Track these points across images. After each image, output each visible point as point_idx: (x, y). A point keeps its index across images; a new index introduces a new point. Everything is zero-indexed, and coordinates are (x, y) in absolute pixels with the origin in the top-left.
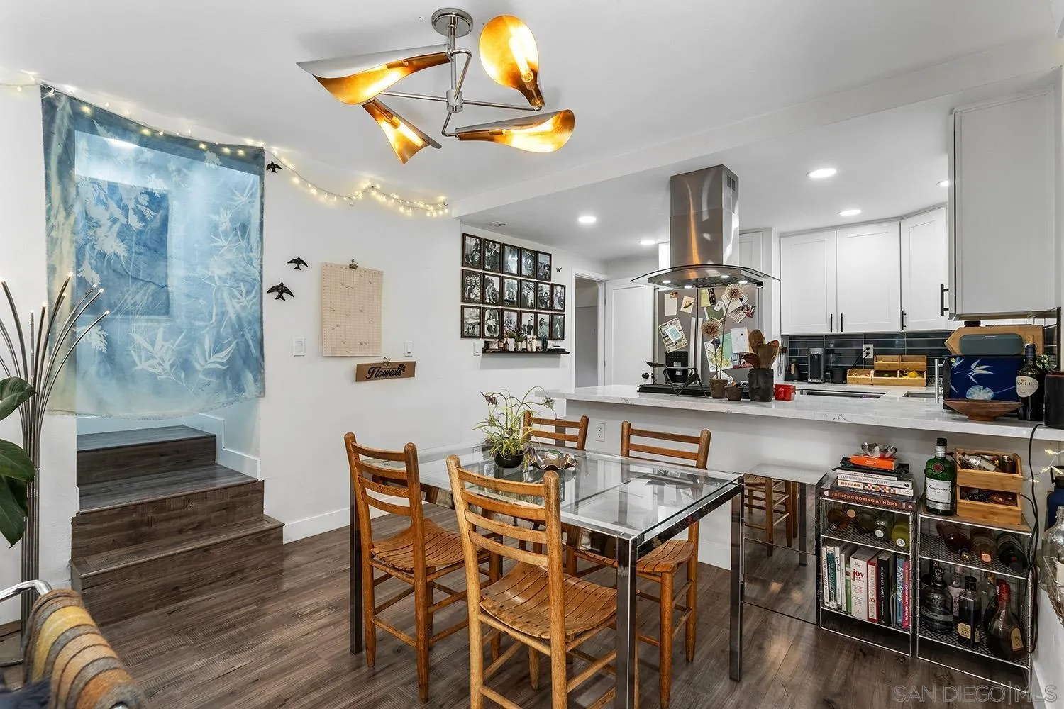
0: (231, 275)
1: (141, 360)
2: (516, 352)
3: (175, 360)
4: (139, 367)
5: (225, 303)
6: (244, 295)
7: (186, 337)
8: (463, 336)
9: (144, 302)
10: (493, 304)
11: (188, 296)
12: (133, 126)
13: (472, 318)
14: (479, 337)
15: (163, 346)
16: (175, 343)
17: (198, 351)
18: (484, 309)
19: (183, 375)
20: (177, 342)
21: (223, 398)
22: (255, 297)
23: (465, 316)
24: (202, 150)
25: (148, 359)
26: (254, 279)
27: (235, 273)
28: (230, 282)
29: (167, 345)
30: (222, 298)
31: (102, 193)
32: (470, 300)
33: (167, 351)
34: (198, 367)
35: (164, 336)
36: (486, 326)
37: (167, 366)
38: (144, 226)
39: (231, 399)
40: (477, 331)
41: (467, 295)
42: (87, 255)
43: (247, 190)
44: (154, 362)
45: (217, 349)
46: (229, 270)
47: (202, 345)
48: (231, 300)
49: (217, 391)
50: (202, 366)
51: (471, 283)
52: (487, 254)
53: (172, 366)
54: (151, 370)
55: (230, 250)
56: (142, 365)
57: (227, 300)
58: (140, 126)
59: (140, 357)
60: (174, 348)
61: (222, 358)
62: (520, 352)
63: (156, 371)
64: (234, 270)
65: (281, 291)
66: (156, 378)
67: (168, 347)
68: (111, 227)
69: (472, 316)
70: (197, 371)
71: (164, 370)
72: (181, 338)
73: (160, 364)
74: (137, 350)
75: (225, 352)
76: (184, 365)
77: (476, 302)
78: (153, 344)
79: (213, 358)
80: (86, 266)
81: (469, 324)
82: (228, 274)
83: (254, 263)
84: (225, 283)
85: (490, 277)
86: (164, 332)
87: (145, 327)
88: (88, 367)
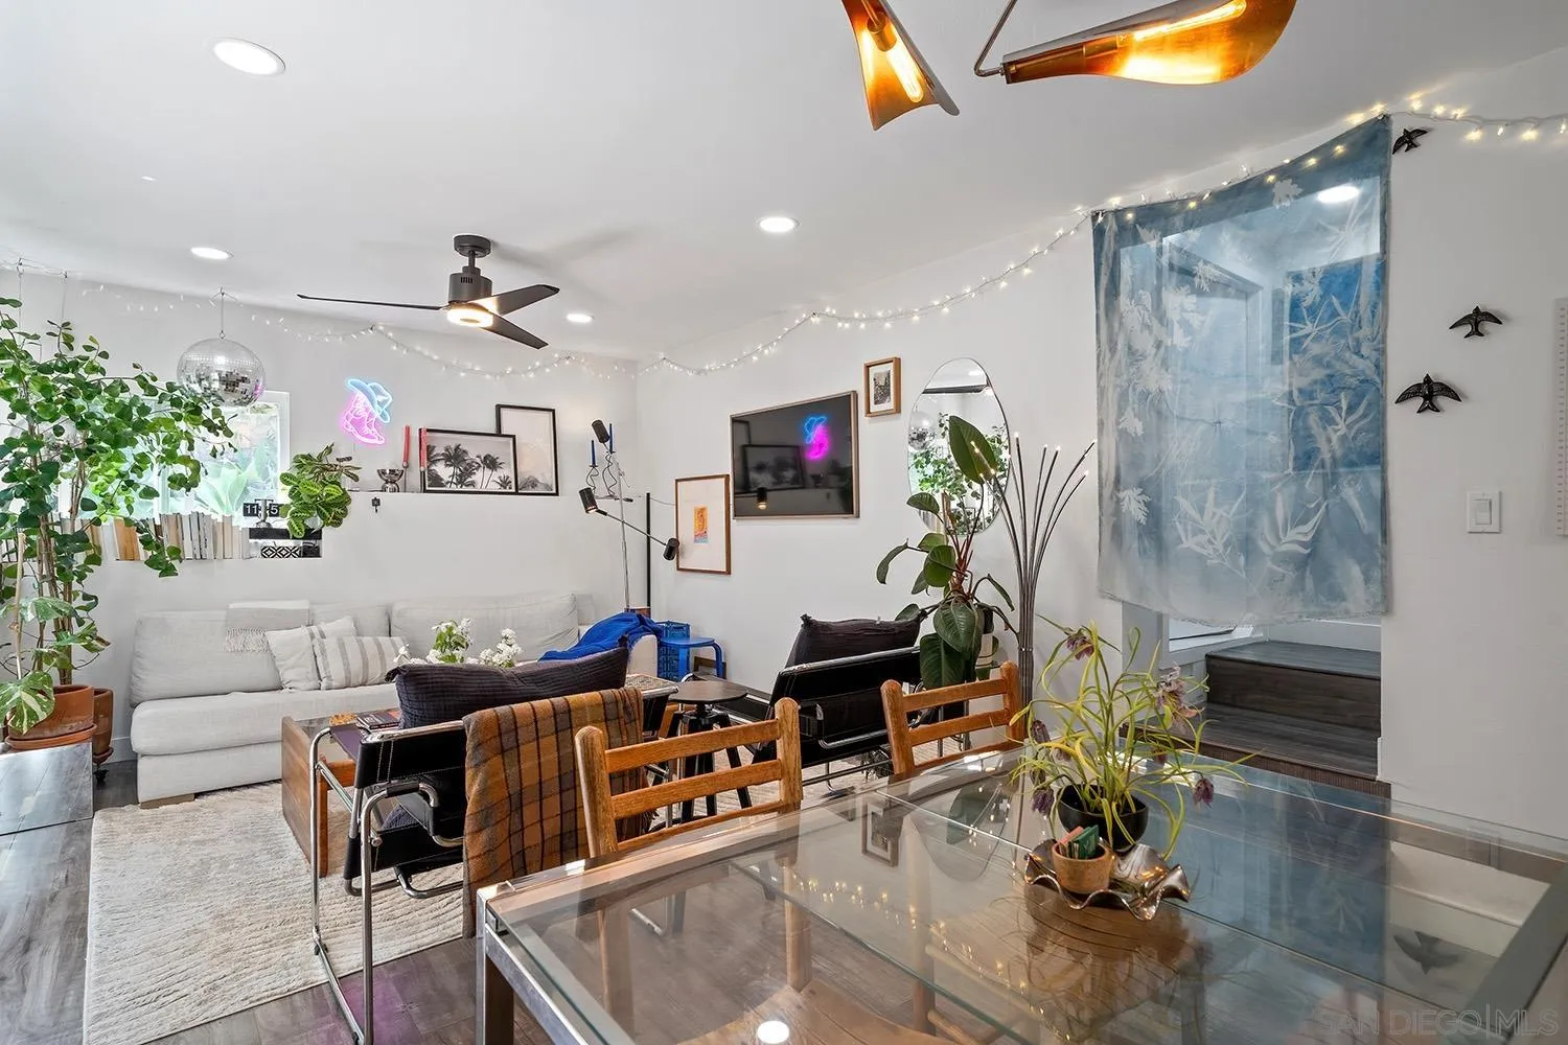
0: (1323, 383)
1: (1187, 537)
3: (1231, 536)
4: (1185, 545)
5: (1310, 436)
6: (1343, 414)
7: (1247, 499)
9: (1191, 450)
11: (1250, 432)
12: (1175, 207)
15: (1214, 514)
16: (1231, 508)
17: (1264, 523)
19: (1242, 560)
20: (1234, 510)
21: (1297, 607)
22: (1364, 416)
24: (1271, 186)
25: (1195, 534)
26: (1362, 382)
27: (1331, 376)
28: (1321, 396)
29: (1220, 511)
30: (1307, 428)
31: (1146, 313)
33: (1219, 522)
34: (1265, 549)
35: (1216, 499)
37: (1219, 545)
38: (1191, 341)
39: (1313, 609)
42: (1131, 399)
43: (1350, 217)
44: (1202, 538)
45: (1298, 518)
46: (1319, 374)
47: (1272, 511)
48: (1325, 428)
49: (1292, 592)
50: (1272, 547)
53: (1226, 546)
54: (1198, 549)
55: (1318, 338)
56: (1189, 543)
57: (1316, 429)
58: (1183, 202)
59: (1186, 531)
60: (1229, 516)
61: (1306, 534)
63: (1205, 552)
64: (1328, 372)
65: (1430, 393)
66: (1206, 562)
67: (1222, 516)
68: (1156, 354)
70: (1264, 554)
71: (1215, 550)
72: (1239, 500)
73: (1210, 541)
74: (1183, 521)
75: (1311, 524)
76: (1246, 545)
78: (1201, 511)
79: (1292, 534)
80: (1129, 413)
82: (1315, 382)
83: (1365, 351)
84: (1312, 399)
86: (1216, 493)
87: (1193, 486)
88: (1131, 541)
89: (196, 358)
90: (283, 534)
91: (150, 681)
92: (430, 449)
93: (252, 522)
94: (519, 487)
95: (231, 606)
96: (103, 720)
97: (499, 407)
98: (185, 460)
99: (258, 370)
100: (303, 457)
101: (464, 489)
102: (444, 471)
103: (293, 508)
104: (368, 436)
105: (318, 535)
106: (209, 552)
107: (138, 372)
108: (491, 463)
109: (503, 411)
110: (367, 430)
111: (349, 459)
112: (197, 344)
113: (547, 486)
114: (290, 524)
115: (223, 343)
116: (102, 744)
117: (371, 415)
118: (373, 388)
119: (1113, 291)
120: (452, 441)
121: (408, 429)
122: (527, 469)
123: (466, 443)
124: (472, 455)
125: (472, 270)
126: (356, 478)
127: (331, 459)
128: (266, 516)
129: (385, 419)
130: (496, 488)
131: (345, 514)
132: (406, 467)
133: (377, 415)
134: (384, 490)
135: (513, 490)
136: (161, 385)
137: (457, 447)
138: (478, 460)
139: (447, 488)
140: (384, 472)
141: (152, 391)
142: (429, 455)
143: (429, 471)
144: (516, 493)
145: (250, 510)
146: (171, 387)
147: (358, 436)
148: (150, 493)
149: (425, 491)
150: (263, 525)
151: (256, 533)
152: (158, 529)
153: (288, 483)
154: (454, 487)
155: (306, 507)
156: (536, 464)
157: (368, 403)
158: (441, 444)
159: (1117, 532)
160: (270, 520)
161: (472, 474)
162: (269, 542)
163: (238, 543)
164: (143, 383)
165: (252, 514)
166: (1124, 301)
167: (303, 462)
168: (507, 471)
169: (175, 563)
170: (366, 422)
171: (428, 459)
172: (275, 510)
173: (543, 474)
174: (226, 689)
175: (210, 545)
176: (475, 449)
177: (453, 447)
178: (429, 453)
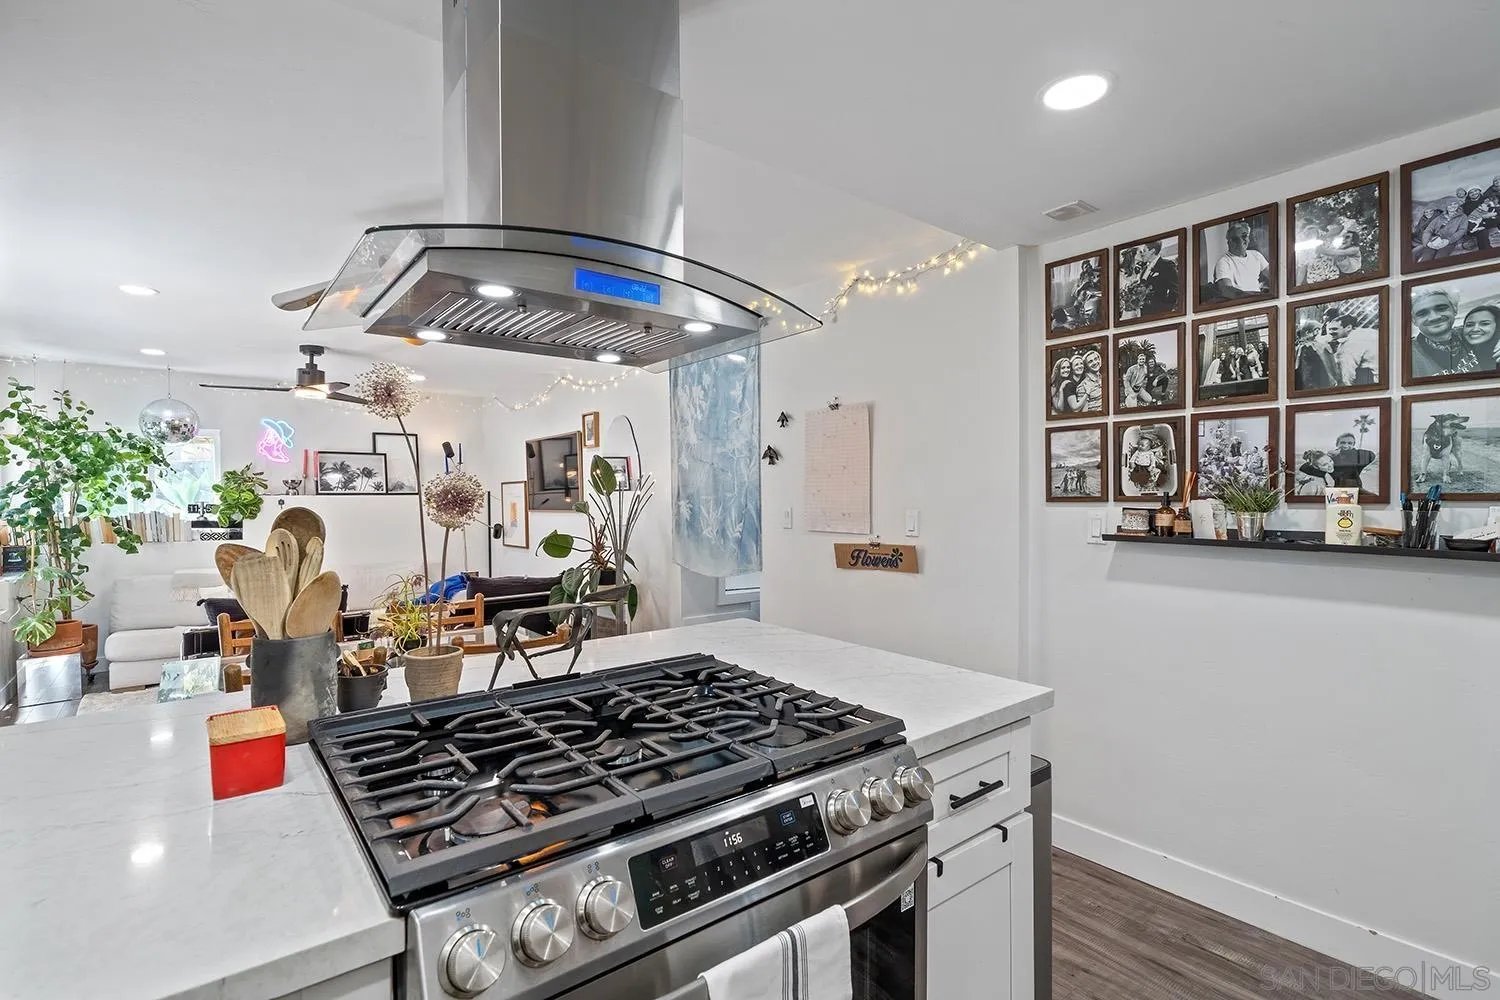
0: (745, 445)
1: (704, 528)
2: (1234, 540)
3: (718, 528)
4: (703, 533)
5: (743, 474)
6: (748, 463)
7: (723, 508)
8: (1051, 498)
9: (703, 479)
10: (1153, 408)
11: (723, 470)
13: (1078, 454)
14: (1103, 498)
15: (713, 515)
16: (718, 513)
17: (729, 521)
18: (1120, 428)
19: (722, 541)
22: (755, 465)
23: (1055, 450)
25: (707, 527)
26: (754, 447)
27: (747, 442)
28: (745, 453)
29: (715, 514)
30: (741, 469)
31: (687, 398)
32: (1067, 412)
33: (714, 520)
34: (729, 535)
35: (713, 507)
36: (1125, 472)
37: (715, 533)
40: (1093, 484)
41: (1059, 403)
42: (682, 448)
44: (709, 529)
45: (739, 518)
46: (743, 441)
47: (730, 514)
51: (1072, 372)
52: (1125, 282)
53: (717, 532)
54: (708, 535)
55: (742, 421)
56: (705, 531)
57: (744, 470)
59: (704, 525)
60: (717, 517)
61: (742, 527)
62: (1246, 544)
63: (710, 537)
64: (746, 439)
65: (771, 455)
67: (715, 517)
69: (1076, 449)
70: (729, 538)
71: (713, 536)
72: (720, 509)
73: (712, 531)
74: (702, 519)
76: (723, 533)
77: (1092, 414)
78: (709, 514)
79: (737, 528)
80: (682, 456)
81: (1068, 469)
82: (742, 445)
84: (742, 454)
85: (1138, 340)
86: (713, 503)
87: (705, 500)
88: (684, 528)
89: (151, 412)
90: (215, 525)
91: (122, 618)
92: (322, 465)
93: (194, 517)
94: (390, 490)
95: (178, 572)
96: (91, 644)
97: (374, 434)
98: (143, 479)
99: (195, 416)
100: (230, 473)
101: (347, 491)
102: (334, 479)
103: (222, 507)
104: (277, 457)
105: (240, 525)
106: (163, 537)
107: (109, 427)
108: (368, 473)
109: (377, 436)
110: (275, 453)
111: (262, 473)
112: (153, 403)
113: (411, 488)
114: (219, 518)
115: (169, 401)
116: (90, 657)
117: (279, 443)
118: (281, 425)
119: (675, 385)
120: (339, 459)
121: (306, 451)
122: (395, 477)
123: (348, 460)
124: (353, 468)
125: (312, 366)
126: (266, 487)
127: (250, 474)
128: (204, 513)
129: (290, 445)
130: (372, 490)
131: (259, 510)
132: (306, 478)
133: (283, 442)
134: (288, 494)
135: (384, 491)
136: (123, 435)
137: (342, 463)
138: (358, 472)
139: (335, 492)
140: (287, 482)
141: (118, 440)
142: (322, 469)
143: (321, 480)
144: (387, 494)
145: (192, 509)
146: (130, 436)
147: (270, 458)
148: (121, 501)
149: (318, 494)
150: (202, 519)
151: (195, 524)
152: (129, 523)
153: (218, 491)
154: (339, 491)
155: (230, 507)
156: (403, 472)
157: (278, 435)
158: (330, 461)
159: (678, 524)
160: (206, 515)
161: (353, 481)
162: (207, 530)
163: (185, 530)
164: (112, 433)
165: (194, 512)
166: (680, 390)
167: (231, 476)
168: (380, 479)
169: (138, 545)
170: (275, 448)
171: (321, 472)
172: (209, 508)
173: (409, 480)
174: (171, 625)
175: (164, 532)
176: (355, 464)
177: (339, 463)
178: (321, 467)
